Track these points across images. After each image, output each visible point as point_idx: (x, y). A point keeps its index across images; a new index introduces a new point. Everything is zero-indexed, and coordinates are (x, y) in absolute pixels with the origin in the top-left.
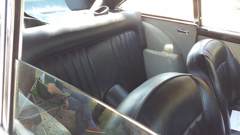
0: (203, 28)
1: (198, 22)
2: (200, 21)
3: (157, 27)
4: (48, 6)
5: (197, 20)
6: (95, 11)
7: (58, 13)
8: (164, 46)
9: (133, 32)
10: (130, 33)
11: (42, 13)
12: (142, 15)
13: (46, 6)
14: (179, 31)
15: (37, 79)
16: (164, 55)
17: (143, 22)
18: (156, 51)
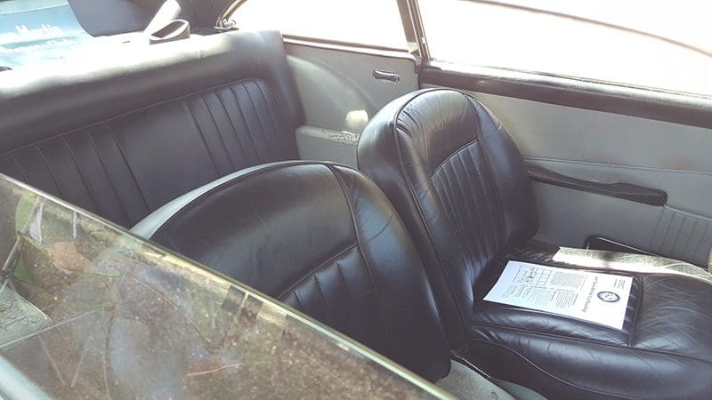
0: (433, 64)
1: (417, 51)
2: (423, 47)
3: (326, 68)
4: (23, 26)
5: (415, 46)
6: (153, 33)
7: (53, 43)
8: (345, 116)
9: (261, 85)
10: (251, 86)
11: (4, 46)
12: (285, 40)
13: (17, 27)
14: (378, 77)
15: (19, 233)
16: (347, 138)
17: (291, 59)
18: (327, 132)
